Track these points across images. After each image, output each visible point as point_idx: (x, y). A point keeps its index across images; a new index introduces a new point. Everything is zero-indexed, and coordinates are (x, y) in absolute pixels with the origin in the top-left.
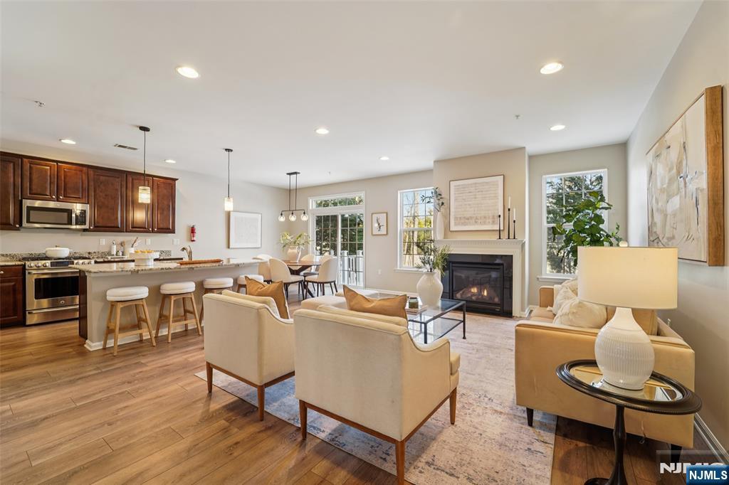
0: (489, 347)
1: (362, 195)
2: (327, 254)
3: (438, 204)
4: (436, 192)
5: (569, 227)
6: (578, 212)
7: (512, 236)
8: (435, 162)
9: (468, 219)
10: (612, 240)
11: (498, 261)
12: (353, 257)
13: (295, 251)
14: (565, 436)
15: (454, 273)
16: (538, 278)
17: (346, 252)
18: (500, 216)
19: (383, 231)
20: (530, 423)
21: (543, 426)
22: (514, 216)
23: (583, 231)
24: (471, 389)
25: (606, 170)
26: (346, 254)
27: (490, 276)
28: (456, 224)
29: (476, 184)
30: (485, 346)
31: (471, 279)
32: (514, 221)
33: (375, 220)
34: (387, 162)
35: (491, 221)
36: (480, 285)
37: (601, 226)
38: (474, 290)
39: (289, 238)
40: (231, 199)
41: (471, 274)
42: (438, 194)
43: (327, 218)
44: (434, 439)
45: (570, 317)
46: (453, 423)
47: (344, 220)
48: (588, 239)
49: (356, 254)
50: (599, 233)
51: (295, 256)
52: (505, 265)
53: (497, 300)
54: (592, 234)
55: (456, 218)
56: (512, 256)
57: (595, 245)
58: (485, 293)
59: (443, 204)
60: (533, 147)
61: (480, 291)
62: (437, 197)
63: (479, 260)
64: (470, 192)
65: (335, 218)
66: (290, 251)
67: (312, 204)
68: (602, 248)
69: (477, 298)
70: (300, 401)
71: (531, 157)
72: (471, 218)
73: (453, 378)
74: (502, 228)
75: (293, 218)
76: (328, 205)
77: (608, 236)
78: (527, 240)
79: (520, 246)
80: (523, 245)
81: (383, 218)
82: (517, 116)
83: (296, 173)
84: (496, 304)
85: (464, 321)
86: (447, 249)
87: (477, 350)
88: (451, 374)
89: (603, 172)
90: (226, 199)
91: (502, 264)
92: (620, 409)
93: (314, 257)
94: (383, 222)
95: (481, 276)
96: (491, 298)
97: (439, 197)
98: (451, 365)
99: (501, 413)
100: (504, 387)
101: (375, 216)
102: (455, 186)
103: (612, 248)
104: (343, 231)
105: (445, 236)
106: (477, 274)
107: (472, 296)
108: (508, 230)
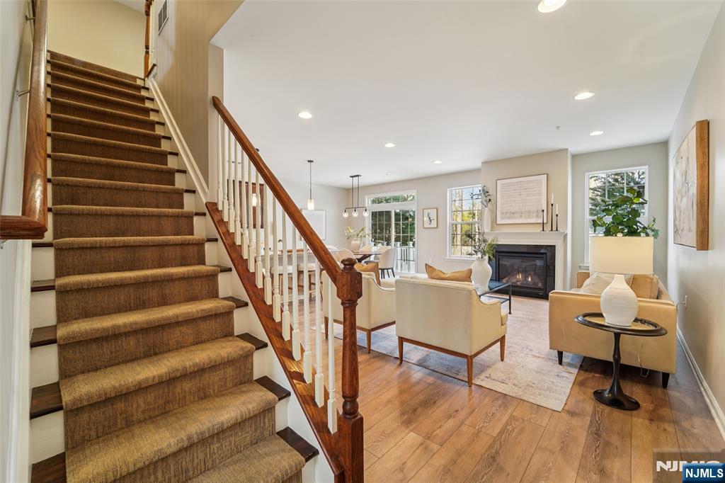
0: (532, 320)
1: (414, 193)
2: (380, 245)
3: (486, 201)
4: (484, 190)
5: (608, 219)
6: (617, 206)
7: (554, 228)
8: (482, 163)
9: (513, 214)
10: (648, 231)
11: (542, 251)
12: (404, 248)
13: (358, 242)
14: (586, 371)
15: (501, 262)
16: (580, 267)
17: (399, 243)
18: (543, 211)
19: (434, 224)
20: (560, 363)
21: (569, 365)
22: (557, 210)
23: (621, 223)
24: (516, 344)
25: (647, 167)
26: (399, 245)
27: (536, 265)
28: (502, 218)
29: (521, 182)
30: (528, 319)
31: (516, 267)
32: (557, 215)
33: (426, 214)
34: (439, 165)
35: (535, 215)
36: (525, 272)
37: (637, 219)
38: (520, 276)
39: (352, 231)
40: (313, 201)
41: (516, 262)
42: (485, 192)
43: (381, 213)
44: (489, 367)
45: (591, 286)
46: (502, 360)
47: (396, 214)
48: (626, 231)
49: (407, 245)
50: (636, 225)
51: (358, 247)
52: (548, 254)
53: (540, 285)
54: (629, 227)
55: (502, 213)
56: (555, 246)
57: (632, 236)
58: (530, 279)
59: (490, 200)
60: (575, 148)
61: (526, 278)
62: (484, 194)
63: (525, 250)
64: (515, 190)
65: (388, 213)
66: (353, 242)
67: (368, 202)
68: (640, 238)
69: (523, 283)
70: (399, 337)
71: (574, 156)
72: (516, 212)
73: (502, 327)
74: (545, 221)
75: (355, 215)
76: (382, 202)
77: (644, 228)
78: (569, 232)
79: (562, 238)
80: (565, 236)
81: (433, 214)
82: (558, 127)
83: (358, 176)
84: (540, 289)
85: (510, 300)
86: (495, 240)
87: (521, 322)
88: (502, 325)
89: (644, 168)
90: (309, 200)
91: (546, 253)
92: (617, 336)
93: (370, 247)
94: (434, 216)
95: (526, 264)
96: (535, 284)
97: (486, 195)
98: (502, 318)
99: (539, 357)
100: (542, 343)
101: (426, 212)
102: (502, 184)
103: (648, 238)
104: (396, 224)
105: (492, 229)
106: (522, 262)
107: (517, 281)
108: (552, 223)
